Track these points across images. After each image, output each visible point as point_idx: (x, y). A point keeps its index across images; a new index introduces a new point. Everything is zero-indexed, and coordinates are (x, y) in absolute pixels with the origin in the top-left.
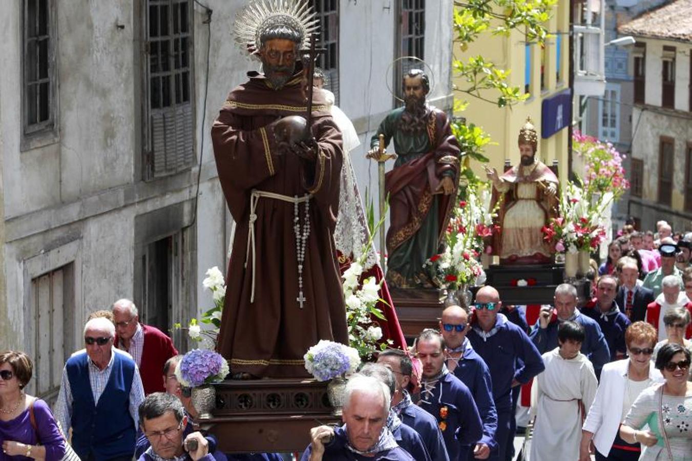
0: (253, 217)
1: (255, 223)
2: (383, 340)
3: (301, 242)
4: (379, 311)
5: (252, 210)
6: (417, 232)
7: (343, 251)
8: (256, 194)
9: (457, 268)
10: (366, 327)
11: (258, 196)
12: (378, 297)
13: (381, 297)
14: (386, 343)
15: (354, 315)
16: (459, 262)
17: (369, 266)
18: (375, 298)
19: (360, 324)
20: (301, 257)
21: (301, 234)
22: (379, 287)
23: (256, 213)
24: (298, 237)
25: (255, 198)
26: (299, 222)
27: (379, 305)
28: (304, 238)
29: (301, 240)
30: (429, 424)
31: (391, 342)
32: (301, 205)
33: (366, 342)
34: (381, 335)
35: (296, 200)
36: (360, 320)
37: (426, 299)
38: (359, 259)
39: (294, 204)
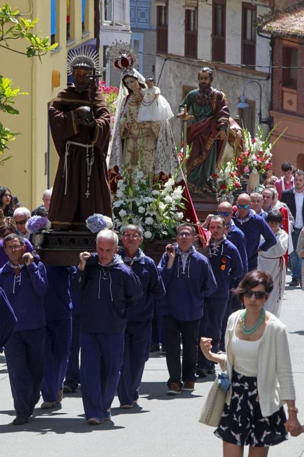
0: (67, 154)
1: (68, 157)
2: (184, 219)
3: (89, 167)
4: (183, 204)
5: (67, 150)
6: (205, 161)
7: (165, 173)
8: (69, 143)
9: (227, 181)
10: (175, 212)
11: (69, 144)
12: (182, 197)
13: (183, 197)
14: (186, 220)
15: (169, 206)
16: (228, 178)
17: (178, 180)
18: (180, 197)
19: (172, 211)
20: (89, 174)
21: (90, 163)
22: (182, 191)
23: (69, 152)
24: (88, 164)
25: (68, 144)
26: (89, 157)
27: (182, 201)
28: (91, 164)
29: (89, 165)
30: (204, 261)
31: (188, 220)
32: (90, 149)
33: (175, 220)
34: (183, 216)
35: (87, 146)
36: (172, 209)
37: (209, 199)
38: (173, 177)
39: (86, 148)
